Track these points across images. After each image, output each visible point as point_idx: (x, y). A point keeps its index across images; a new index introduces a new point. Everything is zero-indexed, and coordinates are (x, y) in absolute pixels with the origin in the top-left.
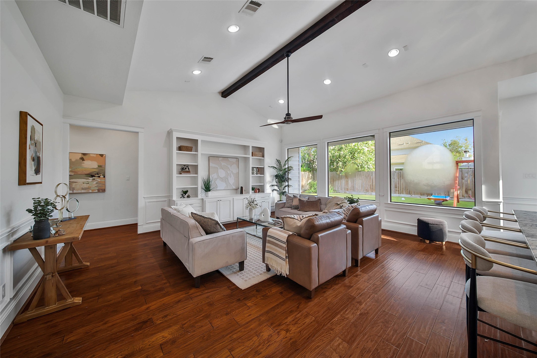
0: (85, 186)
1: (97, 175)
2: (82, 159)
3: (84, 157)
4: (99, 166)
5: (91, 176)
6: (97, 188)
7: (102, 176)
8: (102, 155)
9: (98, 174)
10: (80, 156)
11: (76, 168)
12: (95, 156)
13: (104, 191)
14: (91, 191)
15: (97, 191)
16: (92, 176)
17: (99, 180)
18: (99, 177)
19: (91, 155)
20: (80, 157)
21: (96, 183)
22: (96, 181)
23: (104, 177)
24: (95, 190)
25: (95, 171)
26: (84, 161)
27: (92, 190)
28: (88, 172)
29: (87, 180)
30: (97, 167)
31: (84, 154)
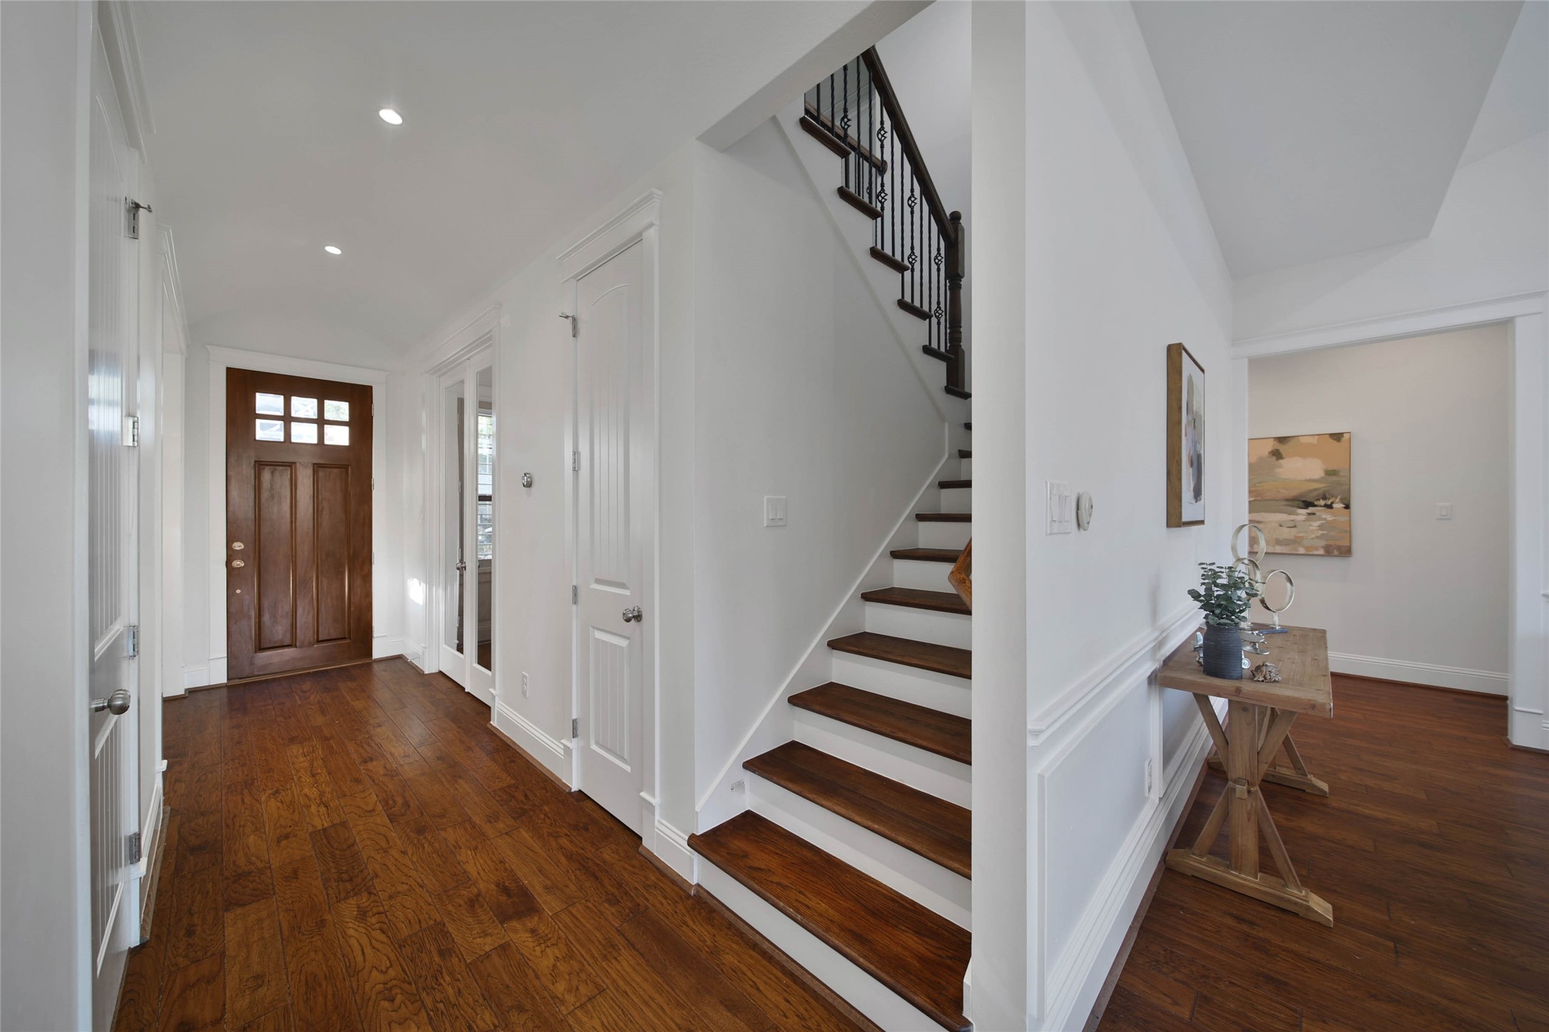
0: (1287, 533)
1: (1322, 502)
2: (1277, 454)
3: (1283, 449)
4: (1330, 473)
5: (1301, 504)
6: (1323, 543)
7: (1338, 506)
8: (1337, 437)
9: (1325, 498)
10: (1270, 445)
11: (1260, 483)
12: (1314, 440)
13: (1346, 552)
14: (1302, 551)
15: (1321, 552)
16: (1307, 504)
17: (1329, 518)
18: (1330, 507)
19: (1303, 440)
20: (1270, 450)
21: (1321, 527)
22: (1320, 519)
23: (1347, 507)
24: (1317, 549)
25: (1315, 490)
26: (1281, 461)
27: (1307, 548)
28: (1294, 493)
29: (1292, 517)
30: (1322, 474)
31: (1282, 440)
